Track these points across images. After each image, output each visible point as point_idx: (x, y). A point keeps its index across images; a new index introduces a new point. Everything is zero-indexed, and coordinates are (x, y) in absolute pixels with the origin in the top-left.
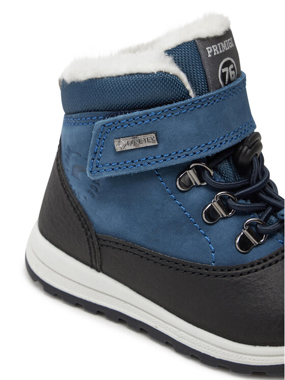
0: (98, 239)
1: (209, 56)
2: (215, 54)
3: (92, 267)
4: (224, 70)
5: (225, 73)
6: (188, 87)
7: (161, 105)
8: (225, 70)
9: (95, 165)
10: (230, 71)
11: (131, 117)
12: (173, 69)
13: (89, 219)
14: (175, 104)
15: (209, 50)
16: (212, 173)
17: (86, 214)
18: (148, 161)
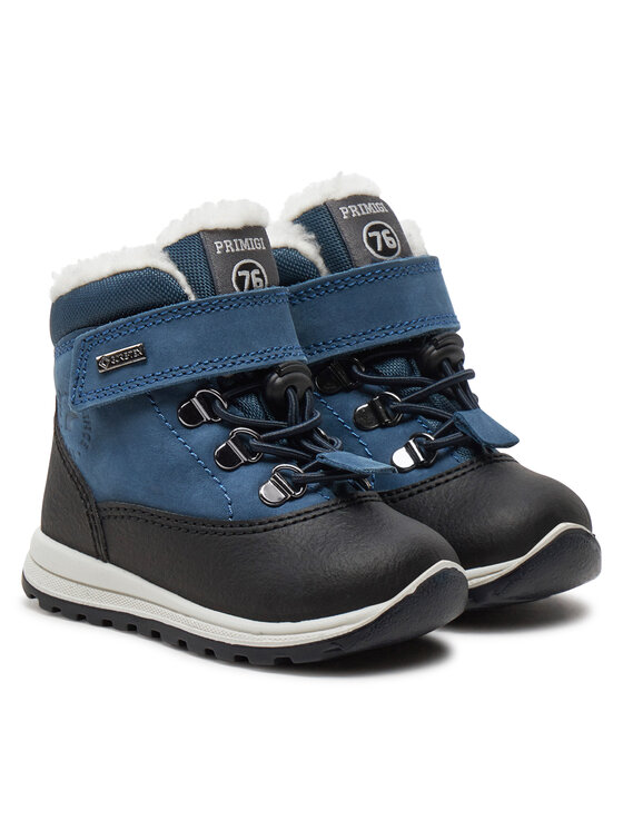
0: (98, 510)
1: (219, 252)
2: (228, 251)
3: (98, 557)
4: (240, 274)
5: (244, 277)
6: (187, 290)
7: (147, 310)
8: (245, 273)
9: (77, 394)
10: (253, 277)
11: (113, 327)
12: (167, 266)
13: (87, 485)
14: (165, 307)
15: (219, 245)
16: (226, 406)
17: (83, 479)
18: (137, 382)
